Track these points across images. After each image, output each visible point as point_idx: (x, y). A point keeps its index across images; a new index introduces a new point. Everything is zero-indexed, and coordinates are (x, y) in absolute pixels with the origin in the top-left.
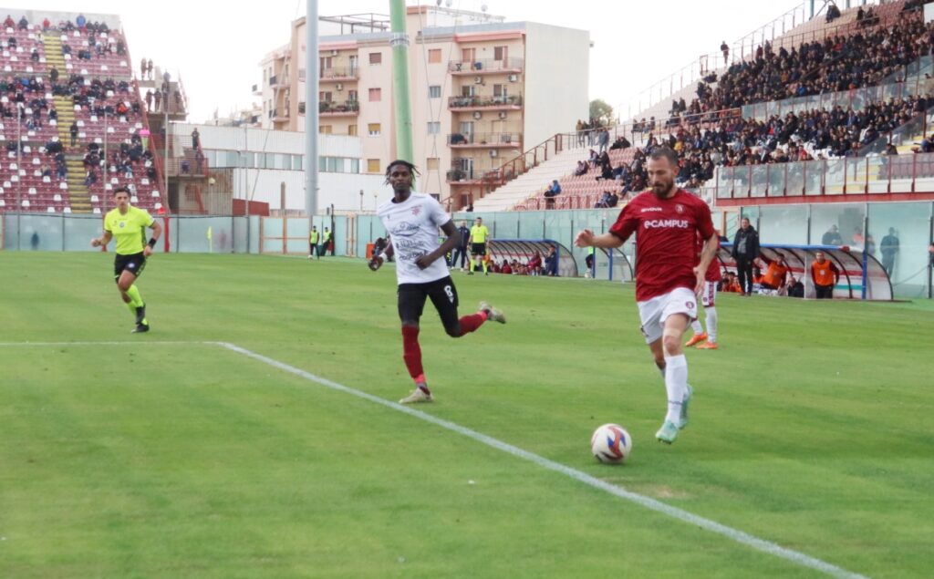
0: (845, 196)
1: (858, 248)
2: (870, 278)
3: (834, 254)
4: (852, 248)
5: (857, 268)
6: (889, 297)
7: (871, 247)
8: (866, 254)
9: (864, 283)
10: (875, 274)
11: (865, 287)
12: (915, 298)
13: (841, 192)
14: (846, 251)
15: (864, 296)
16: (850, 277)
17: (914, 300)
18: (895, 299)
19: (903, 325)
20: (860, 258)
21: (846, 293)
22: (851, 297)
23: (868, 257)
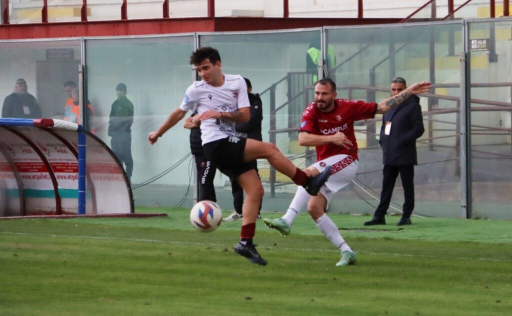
0: (46, 27)
1: (69, 121)
2: (92, 175)
3: (25, 133)
4: (58, 122)
5: (69, 157)
6: (127, 210)
7: (94, 119)
8: (84, 131)
9: (82, 186)
10: (102, 168)
11: (85, 193)
12: (174, 209)
13: (37, 19)
14: (47, 126)
15: (82, 209)
16: (56, 174)
17: (169, 213)
18: (137, 211)
19: (144, 258)
20: (73, 140)
21: (50, 204)
22: (59, 211)
23: (88, 138)
